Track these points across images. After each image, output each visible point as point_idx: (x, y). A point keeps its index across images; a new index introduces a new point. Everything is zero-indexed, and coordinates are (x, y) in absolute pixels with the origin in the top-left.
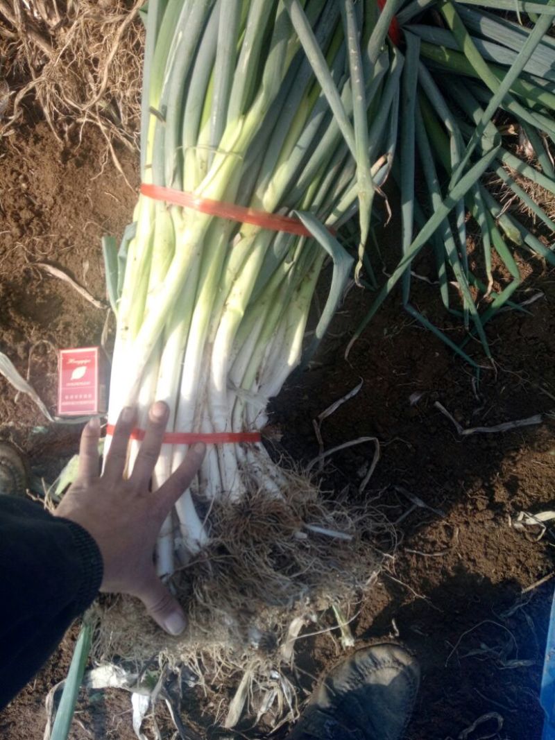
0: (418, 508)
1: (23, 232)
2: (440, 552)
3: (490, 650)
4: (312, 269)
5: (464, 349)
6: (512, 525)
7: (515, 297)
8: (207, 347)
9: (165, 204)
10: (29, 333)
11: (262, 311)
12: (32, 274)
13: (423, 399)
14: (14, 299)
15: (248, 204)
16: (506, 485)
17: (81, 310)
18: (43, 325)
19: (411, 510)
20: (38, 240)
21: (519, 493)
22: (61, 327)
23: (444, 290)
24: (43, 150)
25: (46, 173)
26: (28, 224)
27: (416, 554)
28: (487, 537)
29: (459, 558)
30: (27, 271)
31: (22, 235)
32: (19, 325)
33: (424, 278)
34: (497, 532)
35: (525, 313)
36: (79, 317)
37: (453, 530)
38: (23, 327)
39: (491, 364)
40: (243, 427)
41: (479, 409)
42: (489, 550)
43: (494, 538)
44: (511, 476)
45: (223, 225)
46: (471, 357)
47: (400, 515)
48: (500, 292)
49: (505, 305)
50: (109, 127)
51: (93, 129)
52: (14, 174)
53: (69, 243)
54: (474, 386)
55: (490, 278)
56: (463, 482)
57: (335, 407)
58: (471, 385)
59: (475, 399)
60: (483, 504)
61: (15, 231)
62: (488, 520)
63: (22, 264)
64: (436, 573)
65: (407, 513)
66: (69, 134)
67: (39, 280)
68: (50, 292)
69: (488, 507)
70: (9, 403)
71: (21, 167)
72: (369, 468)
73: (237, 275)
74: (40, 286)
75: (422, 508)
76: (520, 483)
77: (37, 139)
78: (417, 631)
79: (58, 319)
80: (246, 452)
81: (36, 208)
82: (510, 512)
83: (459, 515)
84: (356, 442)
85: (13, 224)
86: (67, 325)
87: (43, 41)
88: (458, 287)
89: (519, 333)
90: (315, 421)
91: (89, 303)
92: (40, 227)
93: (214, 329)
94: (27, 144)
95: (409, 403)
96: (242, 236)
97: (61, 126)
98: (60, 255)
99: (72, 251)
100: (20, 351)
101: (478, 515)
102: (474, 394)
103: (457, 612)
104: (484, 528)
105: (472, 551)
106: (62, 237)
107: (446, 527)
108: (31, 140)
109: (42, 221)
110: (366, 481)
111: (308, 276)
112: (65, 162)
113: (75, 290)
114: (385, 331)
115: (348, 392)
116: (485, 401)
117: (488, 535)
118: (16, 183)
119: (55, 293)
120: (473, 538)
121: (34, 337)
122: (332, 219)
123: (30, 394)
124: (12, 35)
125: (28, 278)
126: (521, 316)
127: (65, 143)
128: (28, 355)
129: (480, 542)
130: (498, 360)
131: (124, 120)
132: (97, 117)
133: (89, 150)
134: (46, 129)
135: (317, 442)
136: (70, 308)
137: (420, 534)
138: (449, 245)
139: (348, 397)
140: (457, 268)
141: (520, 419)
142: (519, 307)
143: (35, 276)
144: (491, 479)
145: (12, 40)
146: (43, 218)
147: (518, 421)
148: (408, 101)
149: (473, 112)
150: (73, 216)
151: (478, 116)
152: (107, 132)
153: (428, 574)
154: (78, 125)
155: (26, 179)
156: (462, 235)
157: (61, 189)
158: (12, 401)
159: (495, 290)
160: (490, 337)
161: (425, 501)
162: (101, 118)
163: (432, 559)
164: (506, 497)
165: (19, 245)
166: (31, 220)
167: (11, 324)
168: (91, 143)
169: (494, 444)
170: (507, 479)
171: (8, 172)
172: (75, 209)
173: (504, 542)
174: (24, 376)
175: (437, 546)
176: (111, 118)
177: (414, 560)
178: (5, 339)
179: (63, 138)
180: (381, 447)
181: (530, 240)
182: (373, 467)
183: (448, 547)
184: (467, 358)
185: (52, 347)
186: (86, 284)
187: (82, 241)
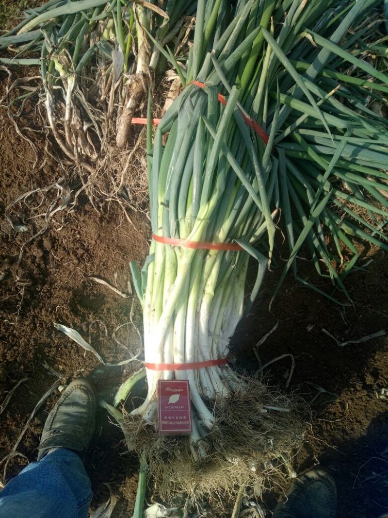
0: (322, 393)
1: (79, 261)
2: (339, 419)
3: (378, 475)
4: (244, 266)
5: (333, 297)
6: (379, 397)
7: (358, 263)
8: (197, 314)
9: (171, 246)
10: (89, 317)
11: (221, 291)
12: (87, 283)
13: (315, 328)
14: (78, 299)
15: (211, 241)
16: (372, 374)
17: (115, 300)
18: (96, 311)
19: (318, 395)
20: (89, 264)
21: (380, 377)
22: (105, 311)
23: (317, 265)
24: (89, 218)
25: (91, 229)
26: (81, 257)
27: (325, 421)
28: (365, 407)
29: (351, 421)
30: (84, 283)
31: (79, 263)
32: (83, 313)
33: (304, 259)
34: (371, 402)
35: (365, 272)
36: (115, 304)
37: (345, 404)
38: (85, 314)
39: (350, 303)
40: (219, 356)
41: (348, 331)
42: (368, 414)
43: (370, 407)
44: (374, 368)
45: (201, 252)
46: (338, 301)
47: (312, 398)
48: (349, 261)
49: (353, 268)
50: (123, 201)
51: (115, 204)
52: (73, 231)
53: (105, 264)
54: (343, 317)
55: (341, 256)
56: (346, 375)
57: (265, 338)
58: (341, 316)
59: (345, 325)
60: (360, 386)
61: (75, 261)
62: (364, 396)
63: (81, 279)
64: (339, 432)
65: (316, 397)
66: (103, 208)
67: (91, 286)
68: (97, 292)
69: (363, 388)
70: (80, 358)
71: (77, 227)
72: (289, 372)
73: (209, 275)
74: (92, 289)
75: (324, 393)
76: (380, 372)
77: (86, 213)
78: (332, 469)
79: (103, 307)
80: (222, 370)
81: (86, 247)
82: (377, 390)
83: (347, 395)
84: (280, 358)
85: (74, 257)
86: (109, 309)
87: (88, 165)
88: (324, 262)
89: (363, 283)
90: (254, 348)
91: (119, 295)
92: (88, 257)
93: (199, 304)
94: (81, 216)
95: (307, 331)
96: (210, 256)
97: (98, 204)
98: (101, 271)
99: (107, 269)
100: (84, 327)
101: (358, 393)
102: (343, 321)
103: (355, 454)
104: (362, 401)
105: (358, 416)
106: (101, 261)
107: (340, 403)
108: (83, 214)
109: (89, 254)
110: (289, 380)
111: (242, 269)
112: (101, 222)
113: (111, 289)
114: (287, 291)
115: (271, 329)
116: (351, 325)
117: (365, 405)
118: (74, 235)
119: (99, 293)
120: (357, 408)
121: (91, 319)
122: (252, 239)
123: (92, 351)
124: (71, 163)
125: (85, 286)
126: (363, 273)
127: (101, 213)
128: (89, 329)
129: (362, 409)
130: (354, 300)
131: (131, 196)
132: (117, 198)
133: (113, 214)
134: (91, 207)
135: (257, 360)
136: (109, 300)
137: (325, 409)
138: (316, 243)
139: (271, 332)
140: (322, 253)
141: (373, 333)
142: (360, 268)
143: (89, 285)
144: (362, 371)
145: (71, 166)
146: (89, 252)
147: (372, 335)
148: (283, 177)
149: (317, 176)
150: (107, 249)
151: (320, 178)
152: (123, 204)
153: (334, 433)
154: (107, 202)
155: (79, 233)
156: (322, 237)
157: (99, 236)
158: (83, 357)
159: (345, 261)
160: (348, 288)
161: (326, 389)
162: (119, 198)
163: (335, 424)
164: (373, 381)
165: (78, 268)
166: (83, 254)
167: (79, 313)
168: (114, 210)
169: (361, 350)
170: (371, 370)
171: (69, 230)
172: (107, 246)
173: (376, 408)
174: (87, 341)
175: (337, 415)
176: (123, 196)
177: (324, 425)
178: (76, 322)
179: (100, 211)
180: (295, 359)
181: (359, 233)
182: (292, 371)
183: (344, 415)
184: (336, 301)
185: (102, 323)
186: (117, 285)
187: (112, 262)
